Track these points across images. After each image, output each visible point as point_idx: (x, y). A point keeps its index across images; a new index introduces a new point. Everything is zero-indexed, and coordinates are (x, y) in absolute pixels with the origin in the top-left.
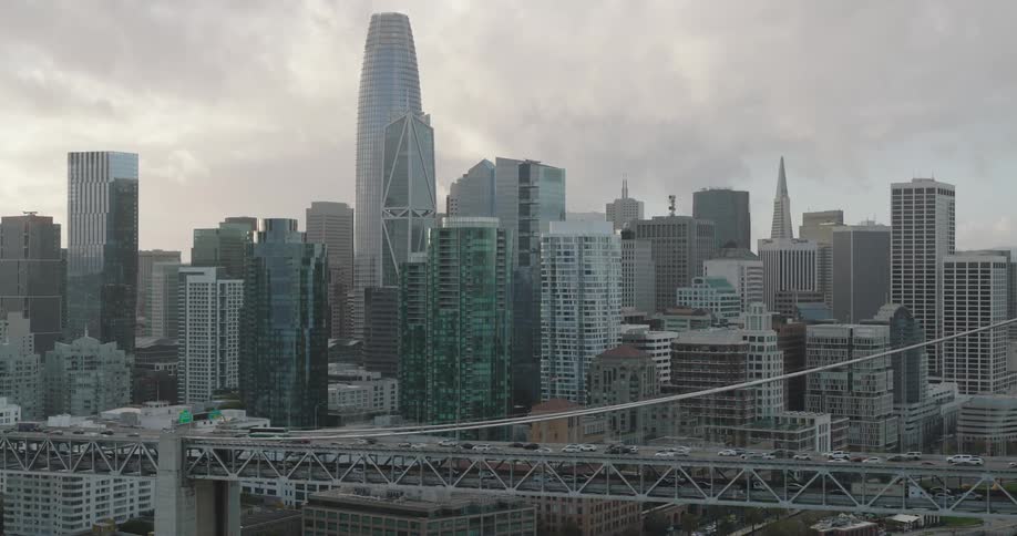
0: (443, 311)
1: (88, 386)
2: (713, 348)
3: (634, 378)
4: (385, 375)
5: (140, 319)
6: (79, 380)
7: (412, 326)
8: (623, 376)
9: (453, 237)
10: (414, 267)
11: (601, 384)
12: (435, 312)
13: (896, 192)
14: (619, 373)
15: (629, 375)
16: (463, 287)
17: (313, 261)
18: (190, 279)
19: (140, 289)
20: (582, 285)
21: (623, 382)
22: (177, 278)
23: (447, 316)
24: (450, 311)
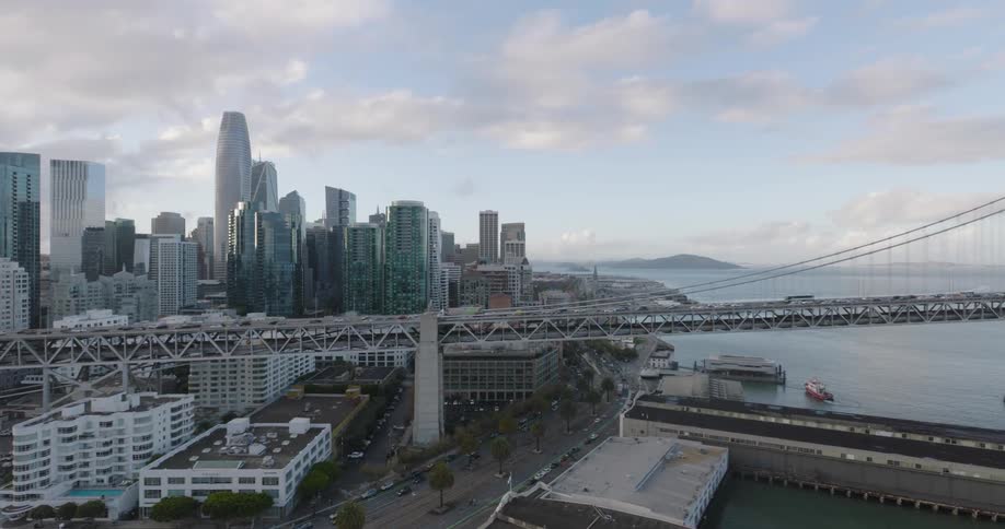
0: (399, 252)
2: (497, 273)
9: (405, 210)
13: (481, 215)
18: (161, 241)
22: (153, 240)
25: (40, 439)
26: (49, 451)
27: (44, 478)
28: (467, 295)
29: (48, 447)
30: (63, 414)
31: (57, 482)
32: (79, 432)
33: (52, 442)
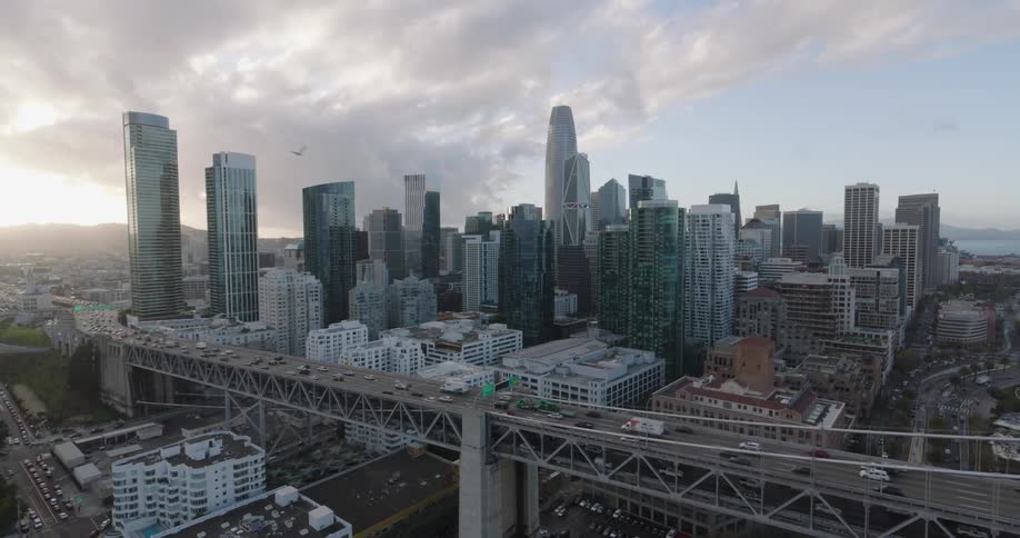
0: (640, 265)
1: (413, 306)
2: (811, 287)
3: (774, 310)
4: (570, 292)
5: (441, 258)
6: (408, 303)
7: (607, 272)
8: (766, 309)
9: (647, 214)
10: (609, 234)
11: (748, 314)
12: (635, 266)
14: (763, 306)
15: (770, 308)
16: (656, 248)
17: (545, 231)
18: (467, 241)
19: (441, 244)
20: (714, 245)
21: (766, 313)
22: (459, 241)
23: (644, 267)
24: (646, 264)
25: (129, 478)
26: (136, 489)
27: (134, 510)
28: (744, 320)
29: (135, 485)
30: (162, 454)
31: (144, 515)
32: (157, 476)
33: (139, 481)
